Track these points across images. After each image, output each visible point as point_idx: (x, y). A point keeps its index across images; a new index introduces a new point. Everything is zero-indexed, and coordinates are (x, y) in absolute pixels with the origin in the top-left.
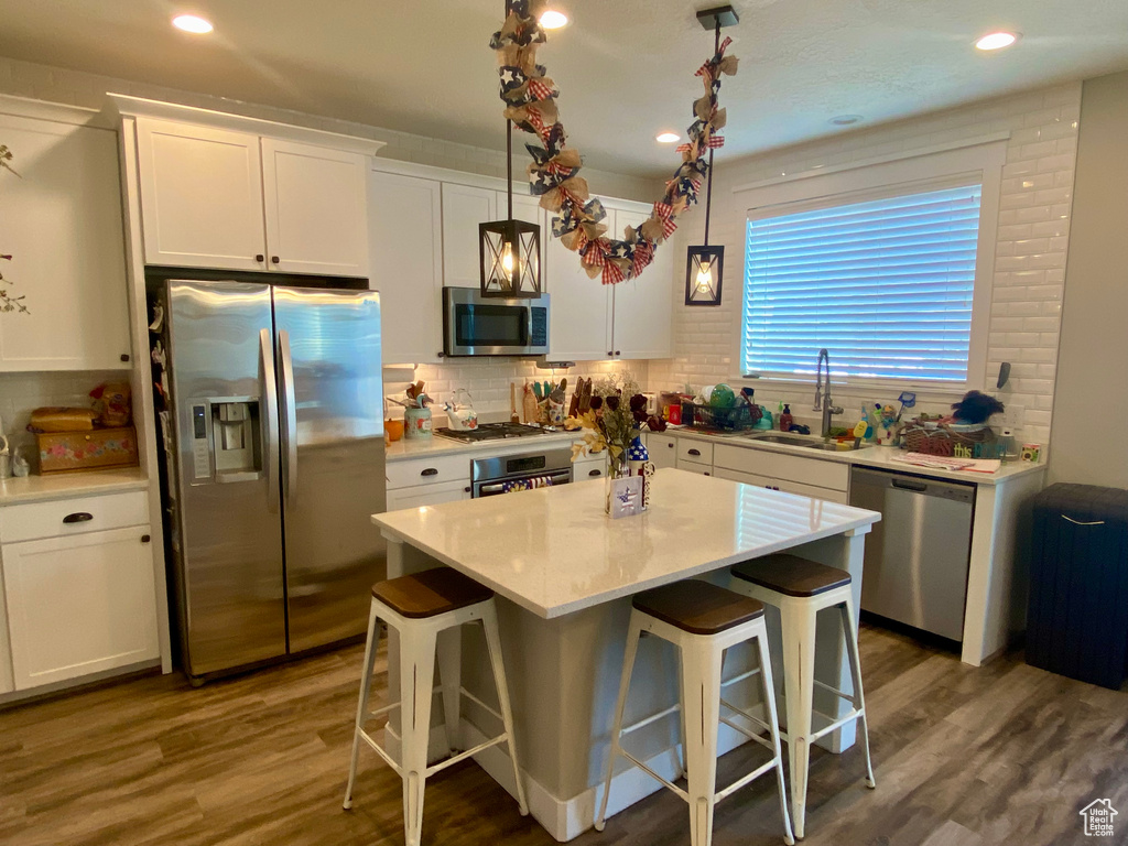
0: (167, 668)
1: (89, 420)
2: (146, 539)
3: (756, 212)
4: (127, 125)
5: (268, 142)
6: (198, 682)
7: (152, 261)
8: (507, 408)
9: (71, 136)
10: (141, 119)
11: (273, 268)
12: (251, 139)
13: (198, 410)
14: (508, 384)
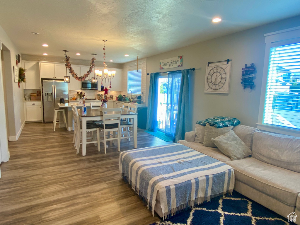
0: (43, 122)
1: (36, 94)
2: (41, 107)
3: (129, 70)
4: (40, 64)
5: (55, 64)
6: (45, 123)
7: (42, 78)
8: (94, 97)
9: (35, 64)
10: (41, 63)
11: (55, 78)
12: (53, 64)
13: (46, 93)
14: (94, 94)
